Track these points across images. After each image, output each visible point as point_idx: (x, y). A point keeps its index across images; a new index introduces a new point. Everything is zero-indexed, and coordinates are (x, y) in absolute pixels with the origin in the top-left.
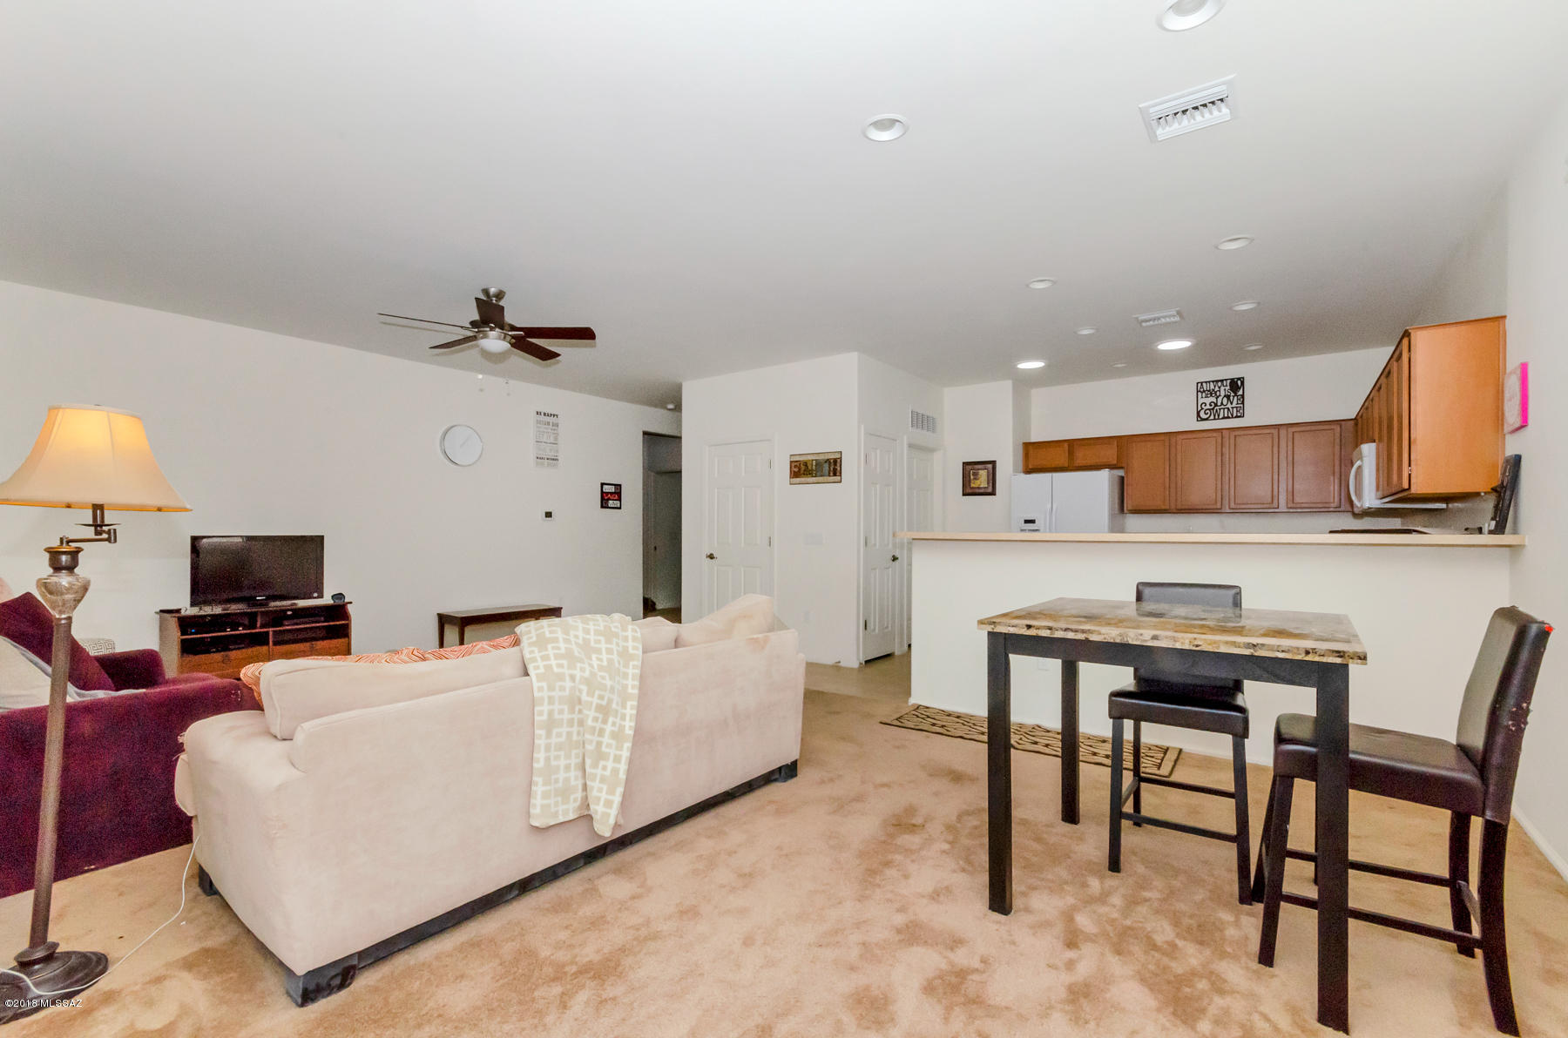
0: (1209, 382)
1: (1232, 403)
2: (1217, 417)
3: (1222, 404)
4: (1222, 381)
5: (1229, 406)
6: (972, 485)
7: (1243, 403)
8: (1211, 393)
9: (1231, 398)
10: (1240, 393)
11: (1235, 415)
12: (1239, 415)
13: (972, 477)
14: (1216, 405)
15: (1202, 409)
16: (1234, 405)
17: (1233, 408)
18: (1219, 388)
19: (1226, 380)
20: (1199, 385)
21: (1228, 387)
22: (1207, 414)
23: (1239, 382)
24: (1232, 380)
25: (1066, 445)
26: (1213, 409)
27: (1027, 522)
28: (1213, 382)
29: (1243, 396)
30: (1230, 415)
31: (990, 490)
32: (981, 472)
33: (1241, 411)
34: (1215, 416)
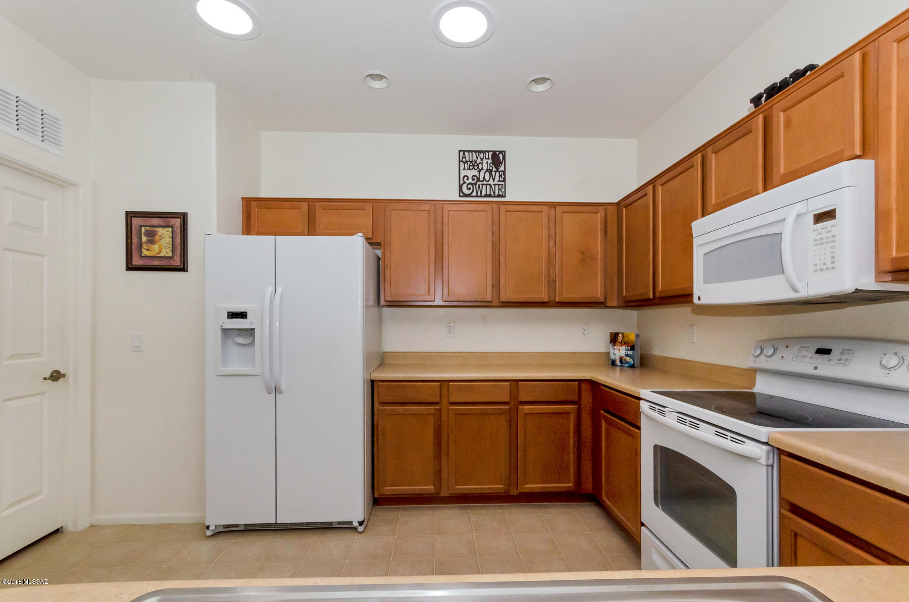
0: (472, 151)
1: (494, 180)
2: (479, 194)
3: (484, 178)
4: (484, 152)
5: (491, 182)
6: (145, 252)
7: (504, 181)
8: (473, 165)
9: (494, 173)
10: (502, 169)
11: (497, 193)
12: (501, 193)
13: (144, 239)
14: (478, 180)
15: (465, 183)
16: (496, 182)
17: (495, 185)
18: (482, 160)
19: (488, 152)
20: (462, 153)
21: (490, 161)
22: (469, 189)
23: (501, 156)
24: (494, 153)
25: (305, 206)
26: (475, 184)
27: (233, 315)
28: (475, 152)
29: (504, 172)
30: (492, 193)
31: (177, 262)
32: (161, 231)
33: (503, 190)
34: (477, 193)
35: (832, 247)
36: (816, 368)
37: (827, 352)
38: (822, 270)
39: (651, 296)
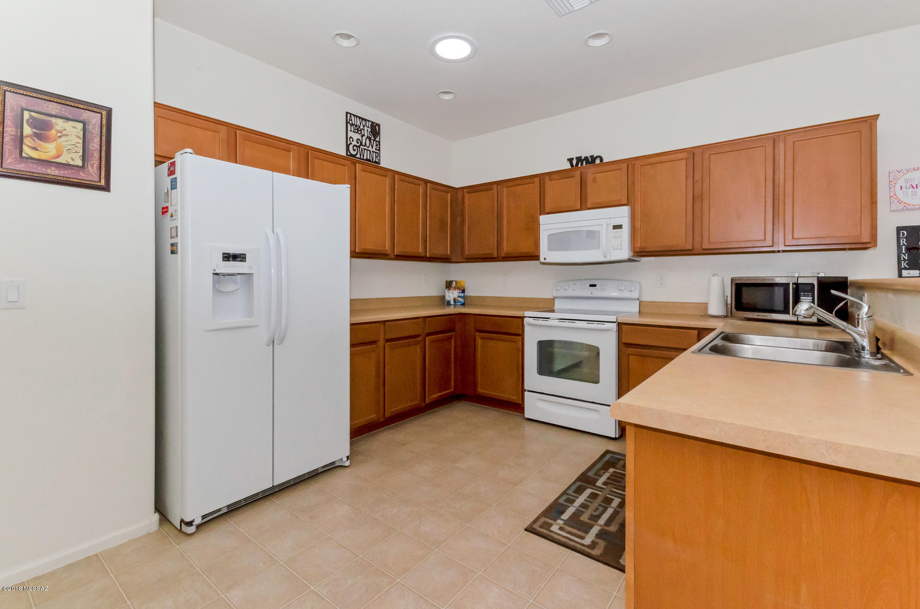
0: (357, 116)
1: (372, 147)
2: (362, 158)
3: (365, 143)
4: (366, 120)
5: (370, 148)
6: (28, 152)
7: (379, 150)
8: (358, 130)
9: (372, 141)
10: (377, 139)
11: (374, 160)
12: (377, 161)
13: (27, 130)
14: (361, 144)
15: (351, 143)
16: (374, 150)
17: (373, 152)
18: (364, 126)
19: (369, 121)
20: (349, 115)
21: (369, 130)
22: (355, 150)
23: (377, 127)
24: (373, 123)
26: (359, 147)
27: (228, 257)
28: (360, 118)
29: (379, 142)
30: (371, 159)
31: (92, 173)
32: (59, 124)
33: (378, 158)
34: (360, 155)
35: (621, 240)
36: (592, 293)
37: (595, 286)
38: (616, 249)
39: (496, 256)
